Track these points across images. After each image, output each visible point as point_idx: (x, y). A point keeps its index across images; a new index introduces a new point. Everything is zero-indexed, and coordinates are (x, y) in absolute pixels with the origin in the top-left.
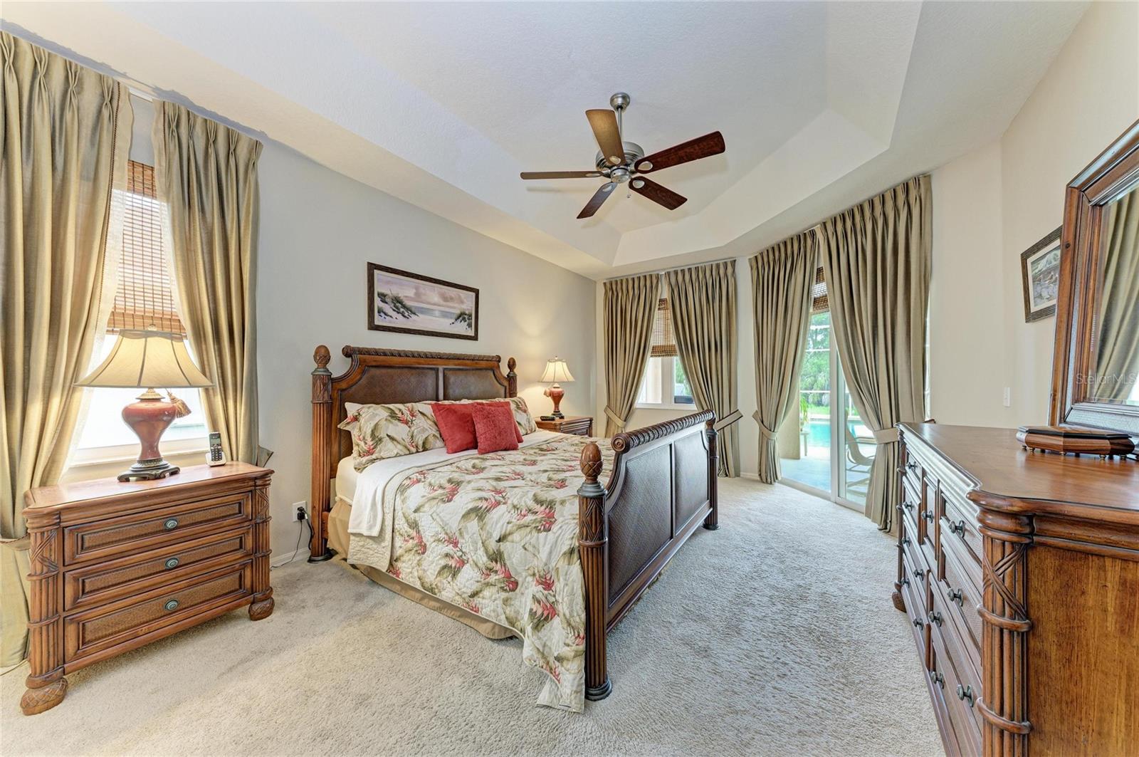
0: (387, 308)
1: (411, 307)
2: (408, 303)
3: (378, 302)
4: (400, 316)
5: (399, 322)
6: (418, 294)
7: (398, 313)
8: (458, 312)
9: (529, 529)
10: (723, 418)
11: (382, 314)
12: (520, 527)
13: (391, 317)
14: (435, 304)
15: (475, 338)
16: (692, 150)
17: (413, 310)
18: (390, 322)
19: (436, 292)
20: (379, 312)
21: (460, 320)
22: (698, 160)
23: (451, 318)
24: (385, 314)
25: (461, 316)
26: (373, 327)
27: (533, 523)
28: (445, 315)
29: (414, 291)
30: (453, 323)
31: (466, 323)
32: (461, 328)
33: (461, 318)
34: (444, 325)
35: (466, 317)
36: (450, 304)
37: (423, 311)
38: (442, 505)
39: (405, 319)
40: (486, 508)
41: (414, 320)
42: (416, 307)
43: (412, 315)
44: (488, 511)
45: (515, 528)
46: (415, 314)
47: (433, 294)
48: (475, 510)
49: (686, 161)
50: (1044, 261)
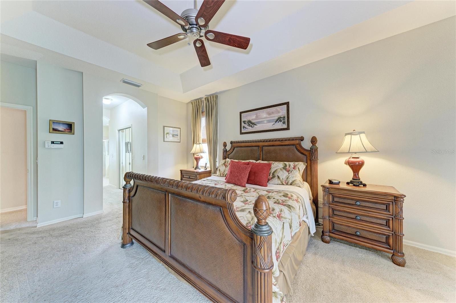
0: (246, 126)
1: (254, 122)
2: (253, 121)
3: (243, 124)
4: (250, 127)
5: (250, 129)
6: (257, 117)
7: (249, 126)
8: (277, 118)
11: (244, 128)
13: (247, 128)
14: (264, 118)
15: (288, 129)
17: (255, 123)
18: (247, 130)
19: (265, 113)
20: (243, 128)
21: (278, 122)
23: (273, 122)
24: (245, 128)
25: (279, 120)
26: (241, 133)
28: (269, 121)
29: (255, 116)
30: (274, 124)
31: (282, 122)
32: (279, 125)
33: (279, 121)
34: (270, 126)
35: (282, 119)
36: (272, 116)
37: (259, 123)
39: (252, 128)
41: (256, 127)
42: (256, 122)
43: (255, 126)
46: (256, 125)
47: (263, 114)
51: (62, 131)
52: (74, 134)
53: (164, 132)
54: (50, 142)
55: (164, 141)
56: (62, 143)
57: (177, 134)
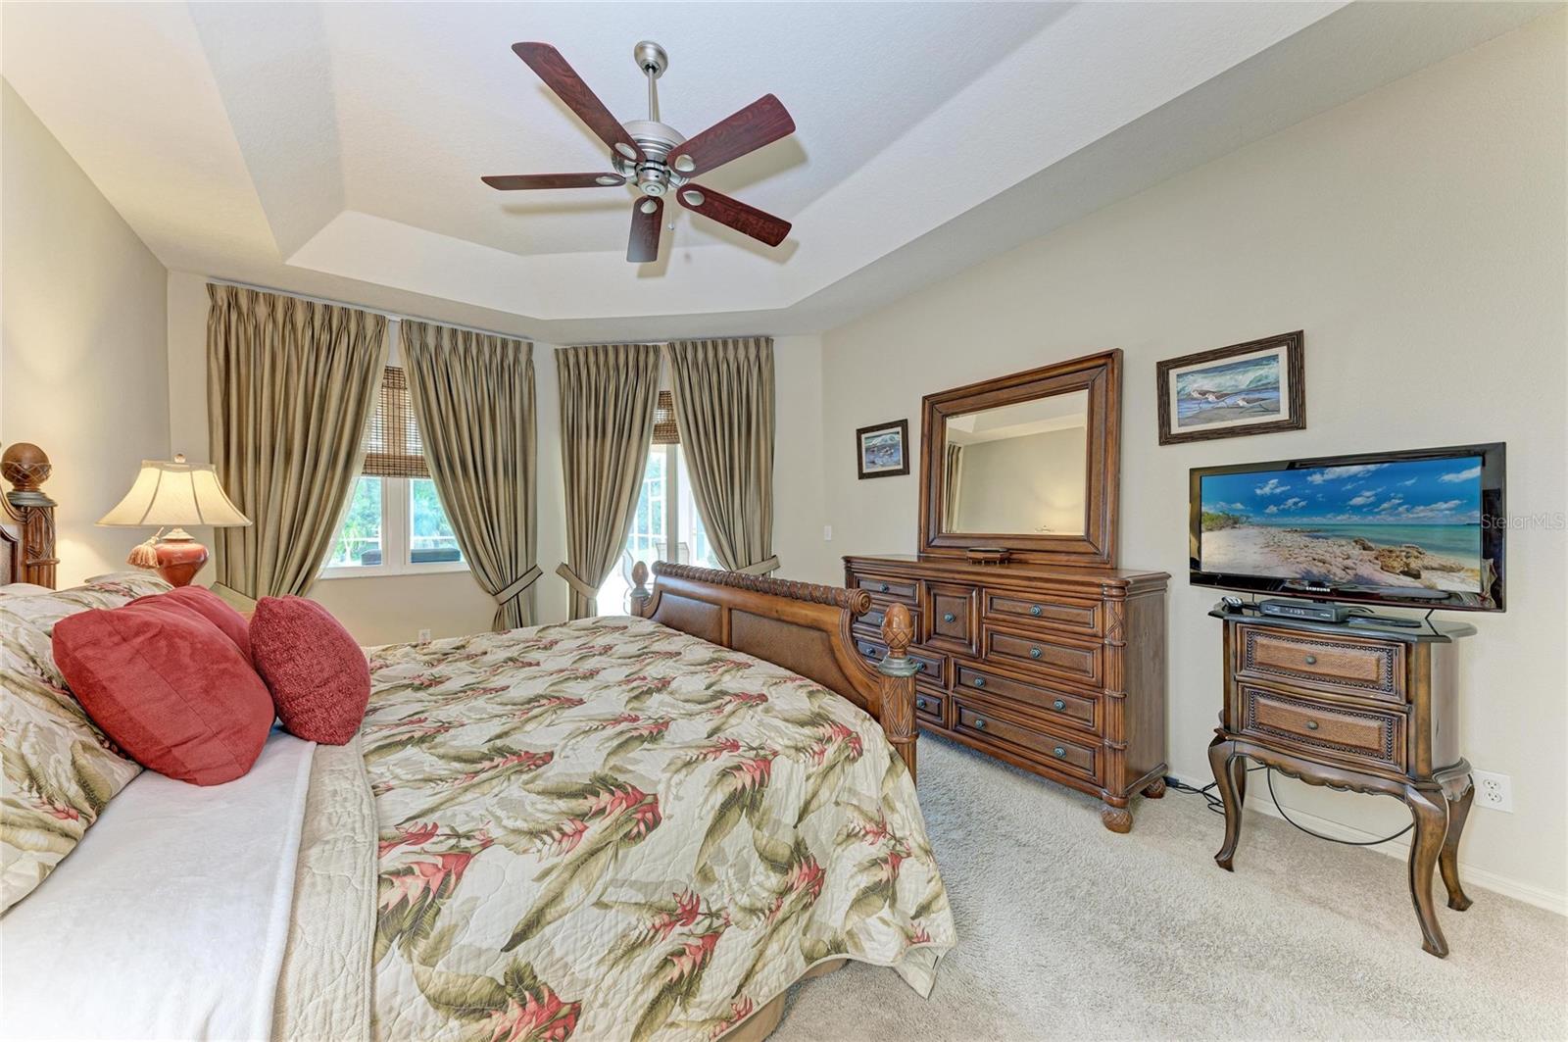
9: (838, 768)
10: (517, 580)
12: (825, 774)
16: (754, 222)
22: (747, 236)
27: (840, 755)
38: (636, 850)
40: (754, 780)
44: (761, 784)
45: (819, 780)
48: (734, 800)
49: (736, 229)
50: (880, 439)
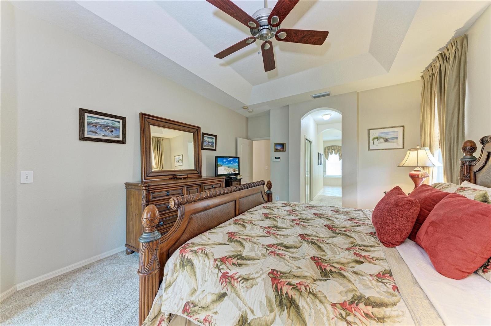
51: (279, 150)
52: (285, 151)
53: (369, 137)
54: (274, 158)
55: (369, 150)
56: (279, 158)
57: (395, 136)
